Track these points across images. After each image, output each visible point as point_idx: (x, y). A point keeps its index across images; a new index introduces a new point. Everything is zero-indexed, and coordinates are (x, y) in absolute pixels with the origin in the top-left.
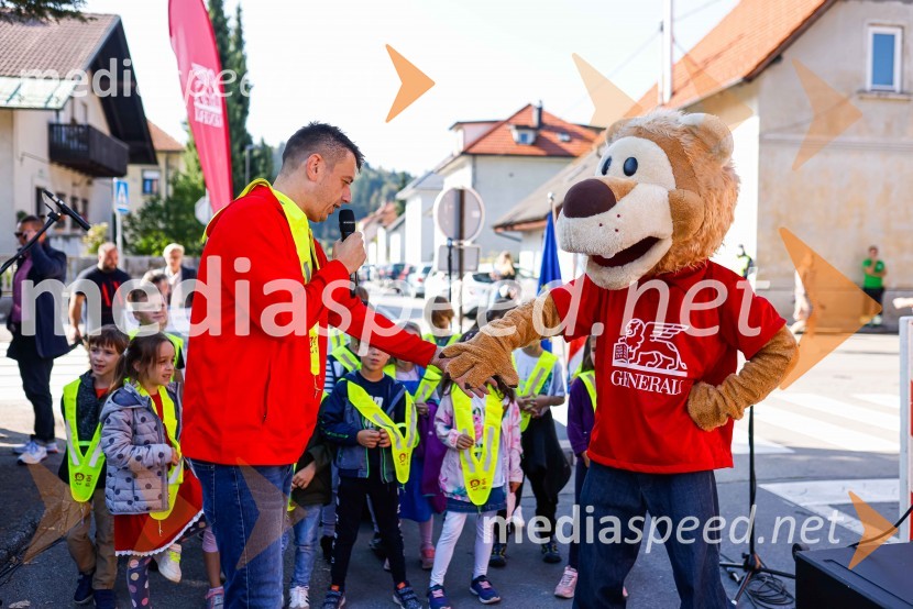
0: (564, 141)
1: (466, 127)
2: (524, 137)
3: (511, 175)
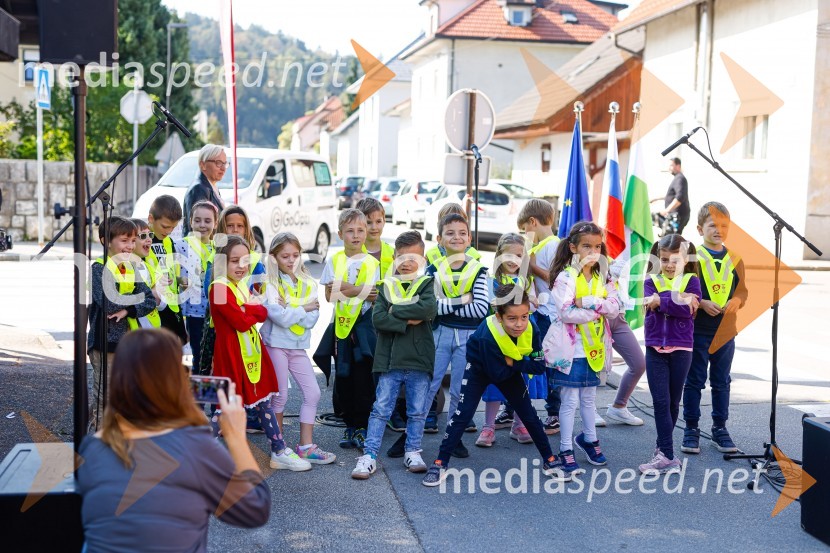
0: (568, 22)
1: (441, 1)
2: (517, 17)
3: (500, 66)
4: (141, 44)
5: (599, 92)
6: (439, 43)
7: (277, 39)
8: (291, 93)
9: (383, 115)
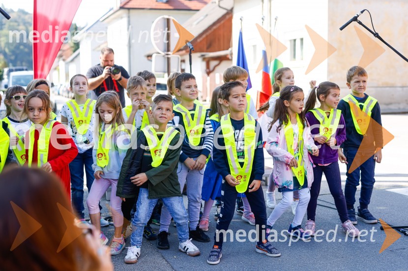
5: (210, 32)
6: (122, 11)
9: (93, 50)
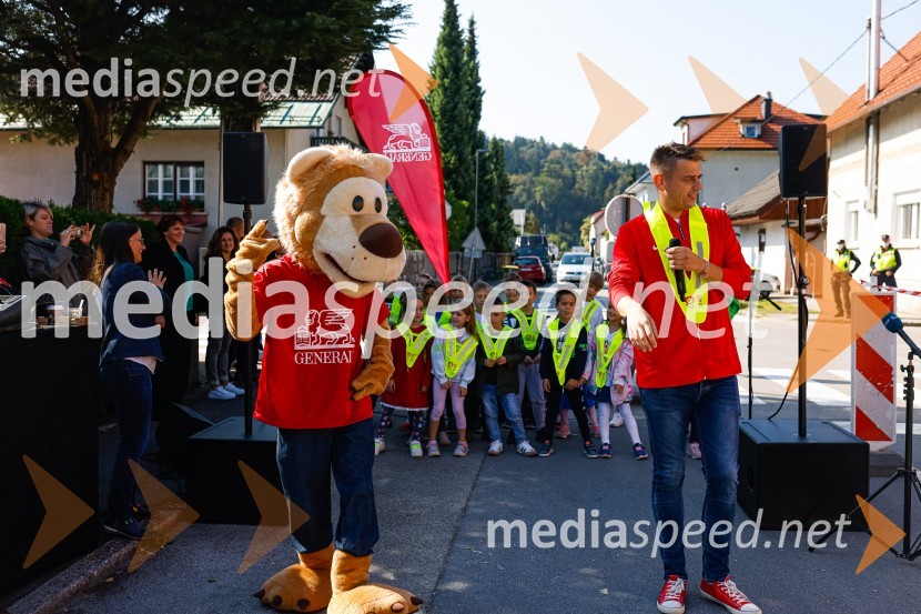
1: (691, 122)
2: (750, 131)
3: (737, 169)
4: (461, 164)
7: (583, 153)
8: (593, 194)
